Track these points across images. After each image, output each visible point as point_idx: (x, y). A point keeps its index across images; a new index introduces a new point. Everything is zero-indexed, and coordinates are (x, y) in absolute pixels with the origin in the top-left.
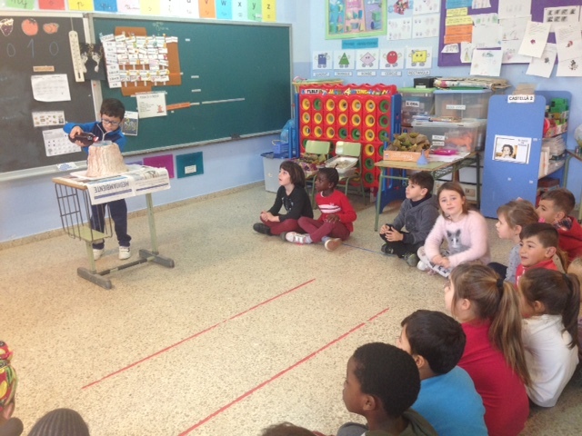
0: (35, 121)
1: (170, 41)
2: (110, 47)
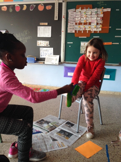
0: (38, 44)
1: (106, 11)
2: (72, 14)
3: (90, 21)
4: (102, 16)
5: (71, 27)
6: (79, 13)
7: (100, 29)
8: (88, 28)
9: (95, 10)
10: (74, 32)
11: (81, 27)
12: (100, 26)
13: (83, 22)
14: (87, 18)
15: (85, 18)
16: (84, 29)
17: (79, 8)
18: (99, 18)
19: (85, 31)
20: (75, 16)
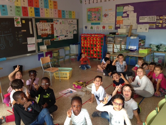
2: (38, 25)
3: (47, 29)
4: (51, 26)
5: (39, 32)
6: (41, 25)
7: (51, 33)
8: (46, 32)
9: (48, 23)
10: (41, 34)
11: (43, 32)
12: (51, 31)
13: (44, 29)
14: (45, 27)
15: (44, 27)
16: (45, 33)
17: (41, 22)
18: (50, 27)
19: (45, 34)
20: (40, 26)
